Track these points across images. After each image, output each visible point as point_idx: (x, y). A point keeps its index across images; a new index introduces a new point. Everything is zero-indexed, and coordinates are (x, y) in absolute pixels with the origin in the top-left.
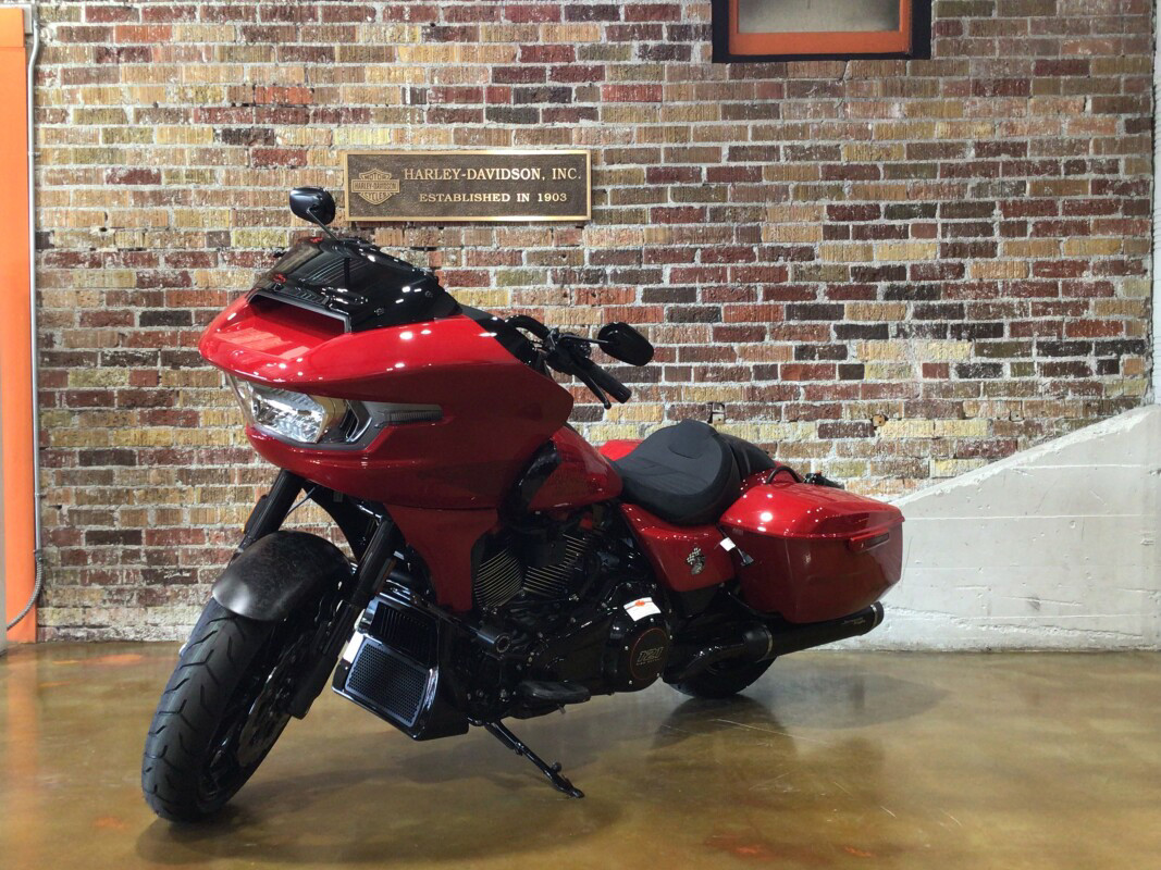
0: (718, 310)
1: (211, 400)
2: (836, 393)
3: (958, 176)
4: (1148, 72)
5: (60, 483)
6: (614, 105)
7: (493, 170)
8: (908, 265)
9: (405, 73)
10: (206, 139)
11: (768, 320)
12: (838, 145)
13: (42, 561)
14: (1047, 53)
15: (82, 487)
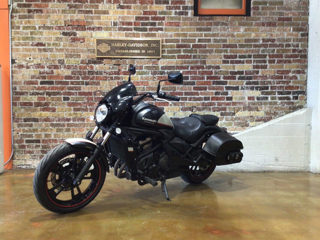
0: (194, 82)
1: (59, 105)
2: (225, 104)
3: (258, 47)
4: (307, 21)
5: (18, 127)
6: (167, 27)
7: (135, 44)
8: (244, 71)
9: (112, 17)
10: (58, 35)
11: (208, 85)
12: (227, 39)
13: (13, 148)
14: (281, 16)
15: (24, 128)
